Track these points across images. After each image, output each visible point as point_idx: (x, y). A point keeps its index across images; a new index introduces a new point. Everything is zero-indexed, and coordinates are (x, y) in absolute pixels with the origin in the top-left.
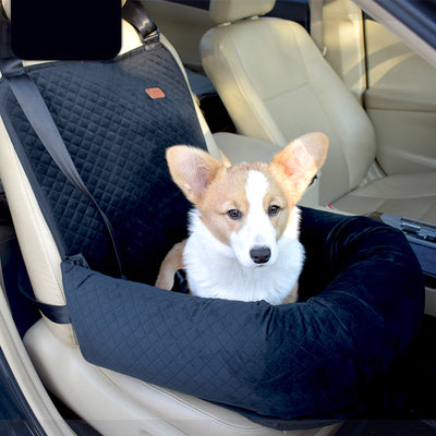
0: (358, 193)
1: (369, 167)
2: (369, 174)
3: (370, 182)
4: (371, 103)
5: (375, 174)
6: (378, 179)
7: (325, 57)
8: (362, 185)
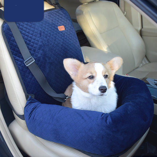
0: (139, 69)
1: (143, 59)
2: (143, 62)
3: (143, 65)
4: (143, 34)
5: (145, 61)
6: (146, 64)
7: (125, 16)
8: (140, 66)
